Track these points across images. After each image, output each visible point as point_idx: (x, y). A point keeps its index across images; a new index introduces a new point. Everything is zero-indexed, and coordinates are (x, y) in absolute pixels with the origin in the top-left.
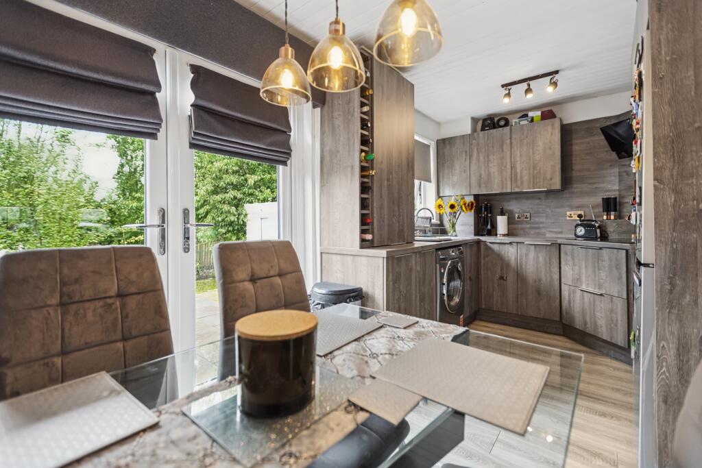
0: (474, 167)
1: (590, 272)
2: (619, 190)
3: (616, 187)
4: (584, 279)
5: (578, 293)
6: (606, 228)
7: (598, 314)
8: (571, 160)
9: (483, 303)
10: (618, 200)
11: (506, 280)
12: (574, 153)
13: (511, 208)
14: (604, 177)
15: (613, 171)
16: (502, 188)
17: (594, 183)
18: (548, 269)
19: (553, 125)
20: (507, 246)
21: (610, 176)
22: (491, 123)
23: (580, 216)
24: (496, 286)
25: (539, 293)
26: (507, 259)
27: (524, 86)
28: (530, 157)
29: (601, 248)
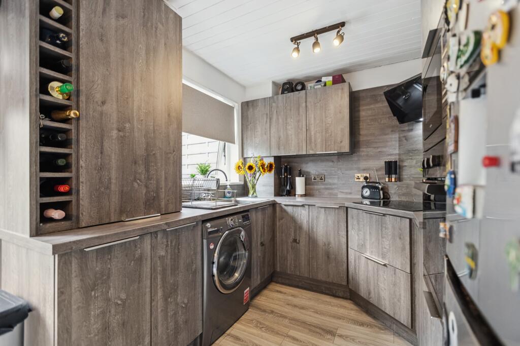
0: (273, 130)
1: (373, 239)
2: (399, 155)
3: (397, 152)
4: (368, 246)
5: (363, 260)
6: (388, 190)
7: (382, 285)
8: (359, 126)
9: (278, 265)
10: (398, 163)
11: (299, 243)
12: (361, 119)
13: (308, 170)
14: (387, 142)
15: (394, 136)
16: (299, 151)
17: (378, 148)
18: (336, 232)
19: (342, 89)
20: (299, 208)
21: (391, 141)
22: (290, 87)
23: (366, 178)
24: (290, 249)
25: (328, 257)
26: (300, 222)
27: (312, 40)
28: (322, 121)
29: (384, 215)
